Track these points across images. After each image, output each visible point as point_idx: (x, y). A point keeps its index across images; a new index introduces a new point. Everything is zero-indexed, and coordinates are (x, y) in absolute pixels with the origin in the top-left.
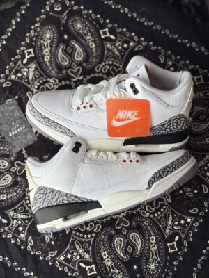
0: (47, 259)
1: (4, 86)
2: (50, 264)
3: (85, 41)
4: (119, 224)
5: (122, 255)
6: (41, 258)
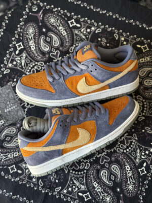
0: (54, 194)
1: (5, 73)
2: (57, 197)
3: (59, 31)
4: (102, 161)
5: (108, 183)
6: (50, 194)
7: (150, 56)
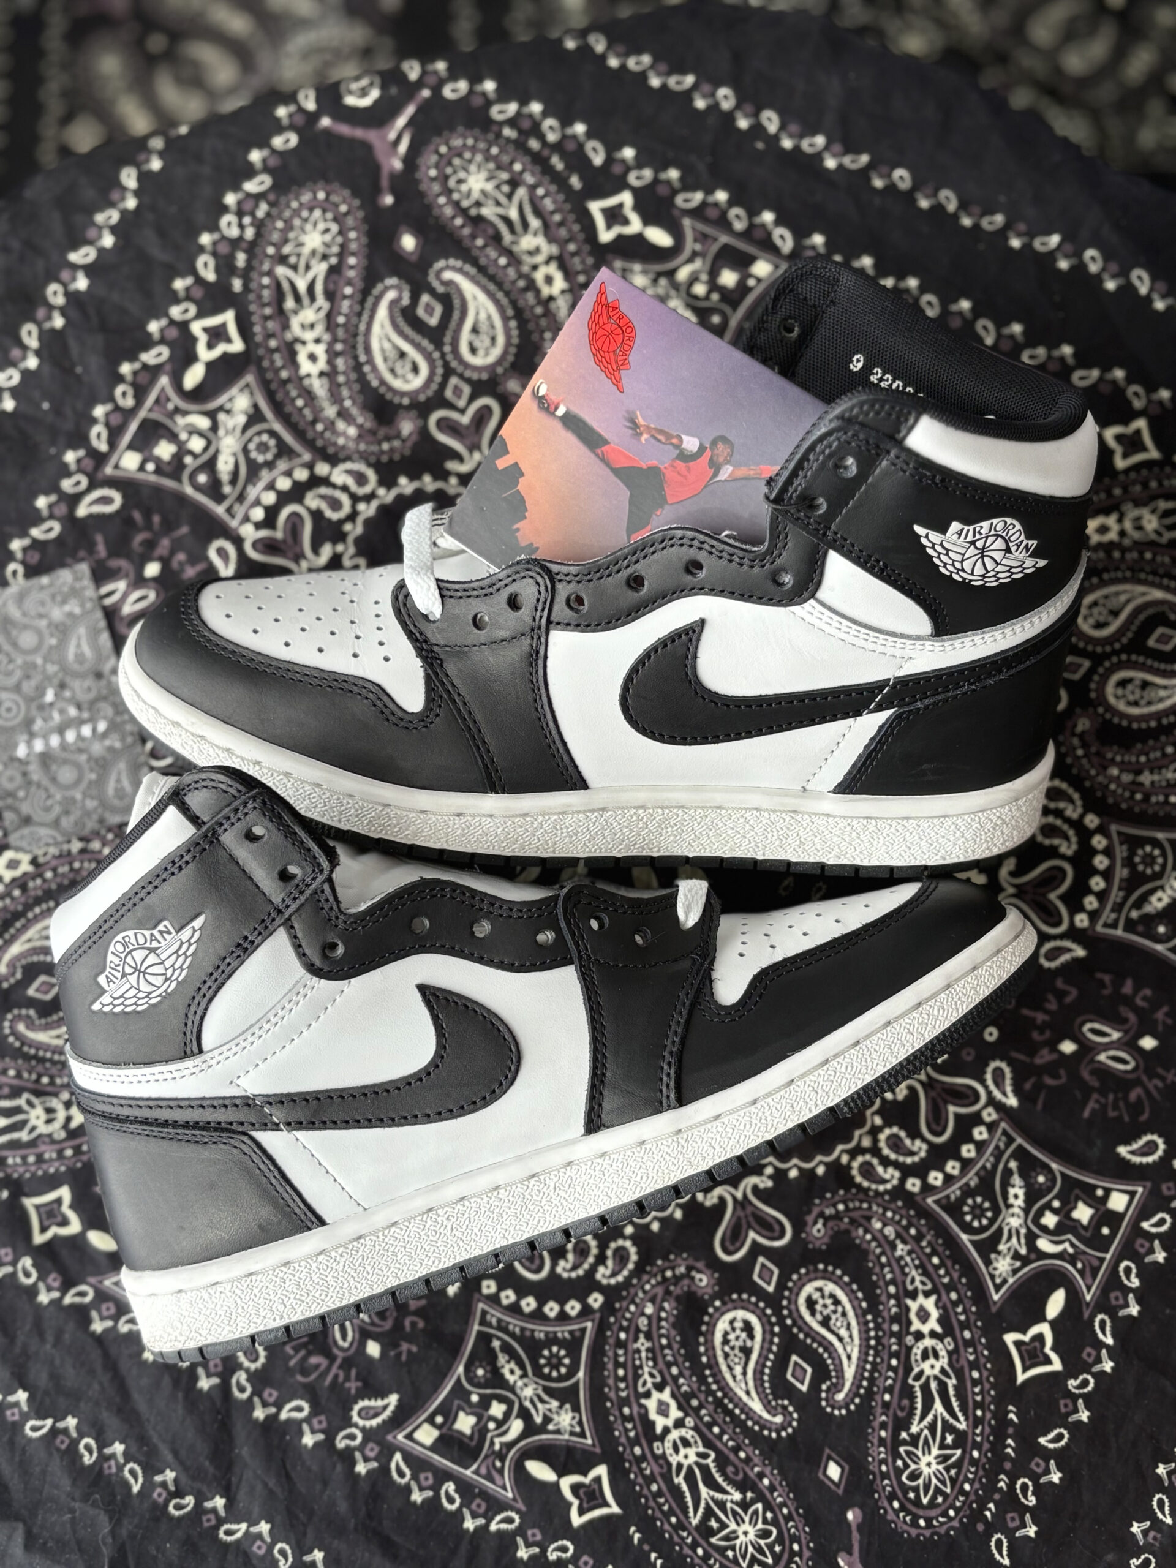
0: (341, 1444)
1: (82, 511)
2: (362, 1468)
3: (514, 259)
4: (735, 1237)
5: (756, 1406)
6: (308, 1440)
7: (1163, 505)
